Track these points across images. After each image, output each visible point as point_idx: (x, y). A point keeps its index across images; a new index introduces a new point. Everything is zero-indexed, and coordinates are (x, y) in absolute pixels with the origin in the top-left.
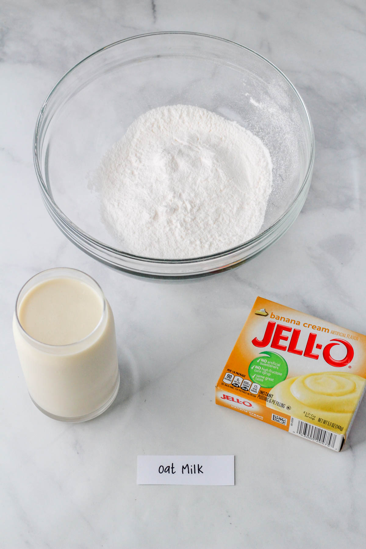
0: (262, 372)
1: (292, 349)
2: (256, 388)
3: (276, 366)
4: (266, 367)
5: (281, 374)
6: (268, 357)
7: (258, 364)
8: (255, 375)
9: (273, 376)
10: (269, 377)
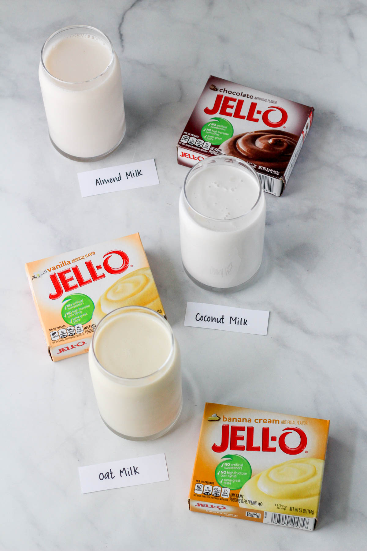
0: (228, 476)
1: (250, 447)
2: (226, 492)
3: (239, 467)
4: (231, 470)
5: (246, 474)
6: (230, 460)
7: (223, 469)
8: (222, 481)
9: (239, 477)
10: (236, 479)
